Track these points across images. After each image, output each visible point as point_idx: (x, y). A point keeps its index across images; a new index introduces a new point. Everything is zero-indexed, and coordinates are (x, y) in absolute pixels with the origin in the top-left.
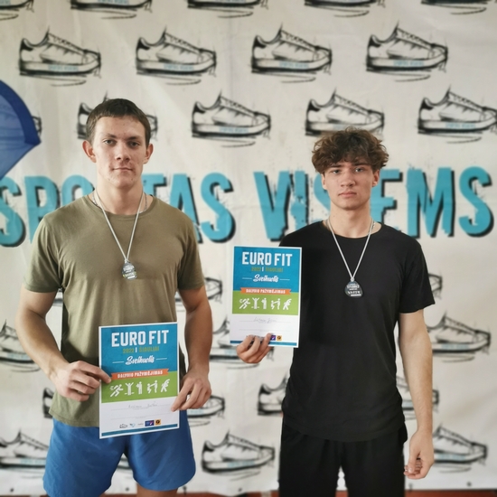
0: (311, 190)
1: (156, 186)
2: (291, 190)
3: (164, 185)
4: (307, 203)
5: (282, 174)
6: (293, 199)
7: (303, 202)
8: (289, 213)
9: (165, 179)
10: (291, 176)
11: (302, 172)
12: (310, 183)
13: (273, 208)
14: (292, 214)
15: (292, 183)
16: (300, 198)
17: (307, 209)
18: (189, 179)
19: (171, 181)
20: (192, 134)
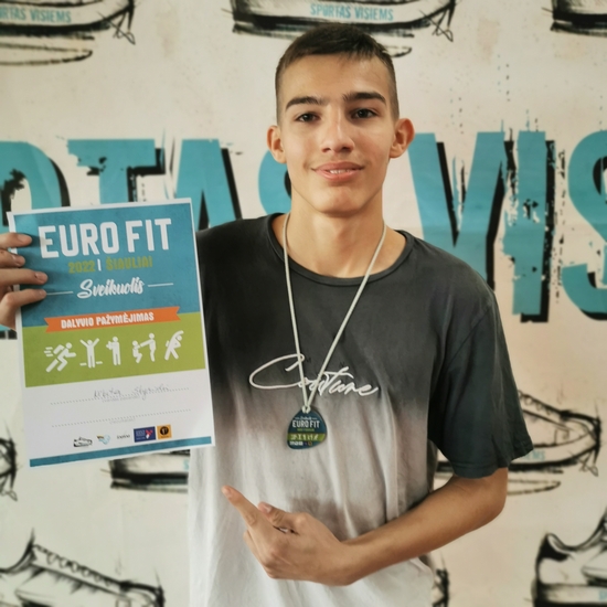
0: (561, 184)
1: (134, 172)
2: (508, 184)
3: (158, 170)
4: (550, 221)
5: (483, 138)
6: (509, 208)
7: (538, 217)
8: (498, 245)
9: (159, 152)
10: (509, 145)
11: (539, 135)
12: (558, 164)
13: (455, 234)
14: (506, 251)
15: (511, 165)
16: (530, 206)
17: (549, 237)
18: (225, 153)
19: (174, 158)
20: (231, 22)
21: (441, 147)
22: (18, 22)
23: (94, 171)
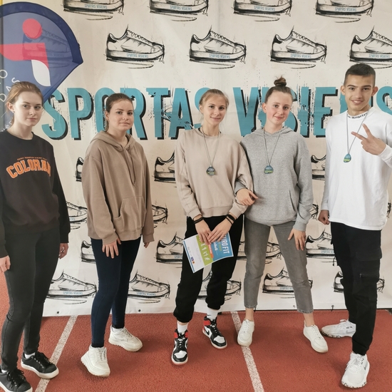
1: (163, 96)
2: (259, 101)
3: (169, 96)
5: (253, 89)
8: (257, 117)
9: (169, 91)
10: (260, 91)
11: (267, 88)
13: (246, 114)
14: (259, 119)
15: (260, 96)
18: (186, 92)
19: (173, 93)
20: (189, 59)
21: (242, 91)
22: (135, 58)
23: (153, 96)
